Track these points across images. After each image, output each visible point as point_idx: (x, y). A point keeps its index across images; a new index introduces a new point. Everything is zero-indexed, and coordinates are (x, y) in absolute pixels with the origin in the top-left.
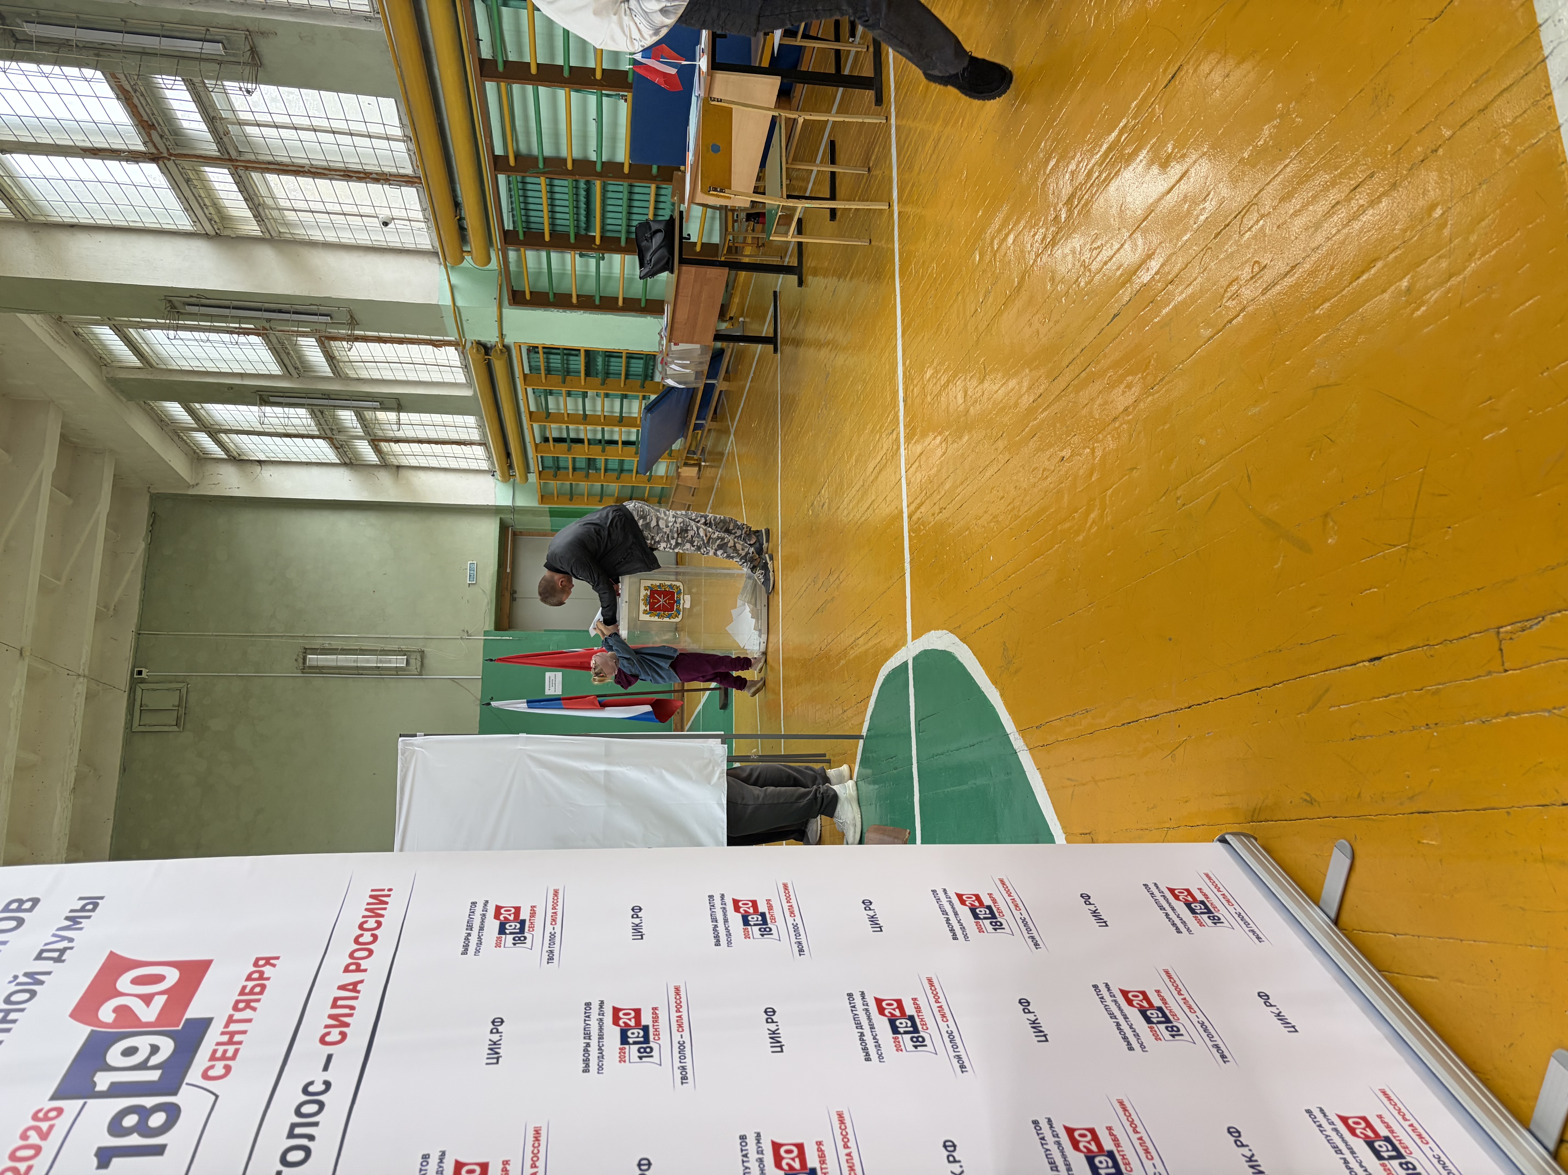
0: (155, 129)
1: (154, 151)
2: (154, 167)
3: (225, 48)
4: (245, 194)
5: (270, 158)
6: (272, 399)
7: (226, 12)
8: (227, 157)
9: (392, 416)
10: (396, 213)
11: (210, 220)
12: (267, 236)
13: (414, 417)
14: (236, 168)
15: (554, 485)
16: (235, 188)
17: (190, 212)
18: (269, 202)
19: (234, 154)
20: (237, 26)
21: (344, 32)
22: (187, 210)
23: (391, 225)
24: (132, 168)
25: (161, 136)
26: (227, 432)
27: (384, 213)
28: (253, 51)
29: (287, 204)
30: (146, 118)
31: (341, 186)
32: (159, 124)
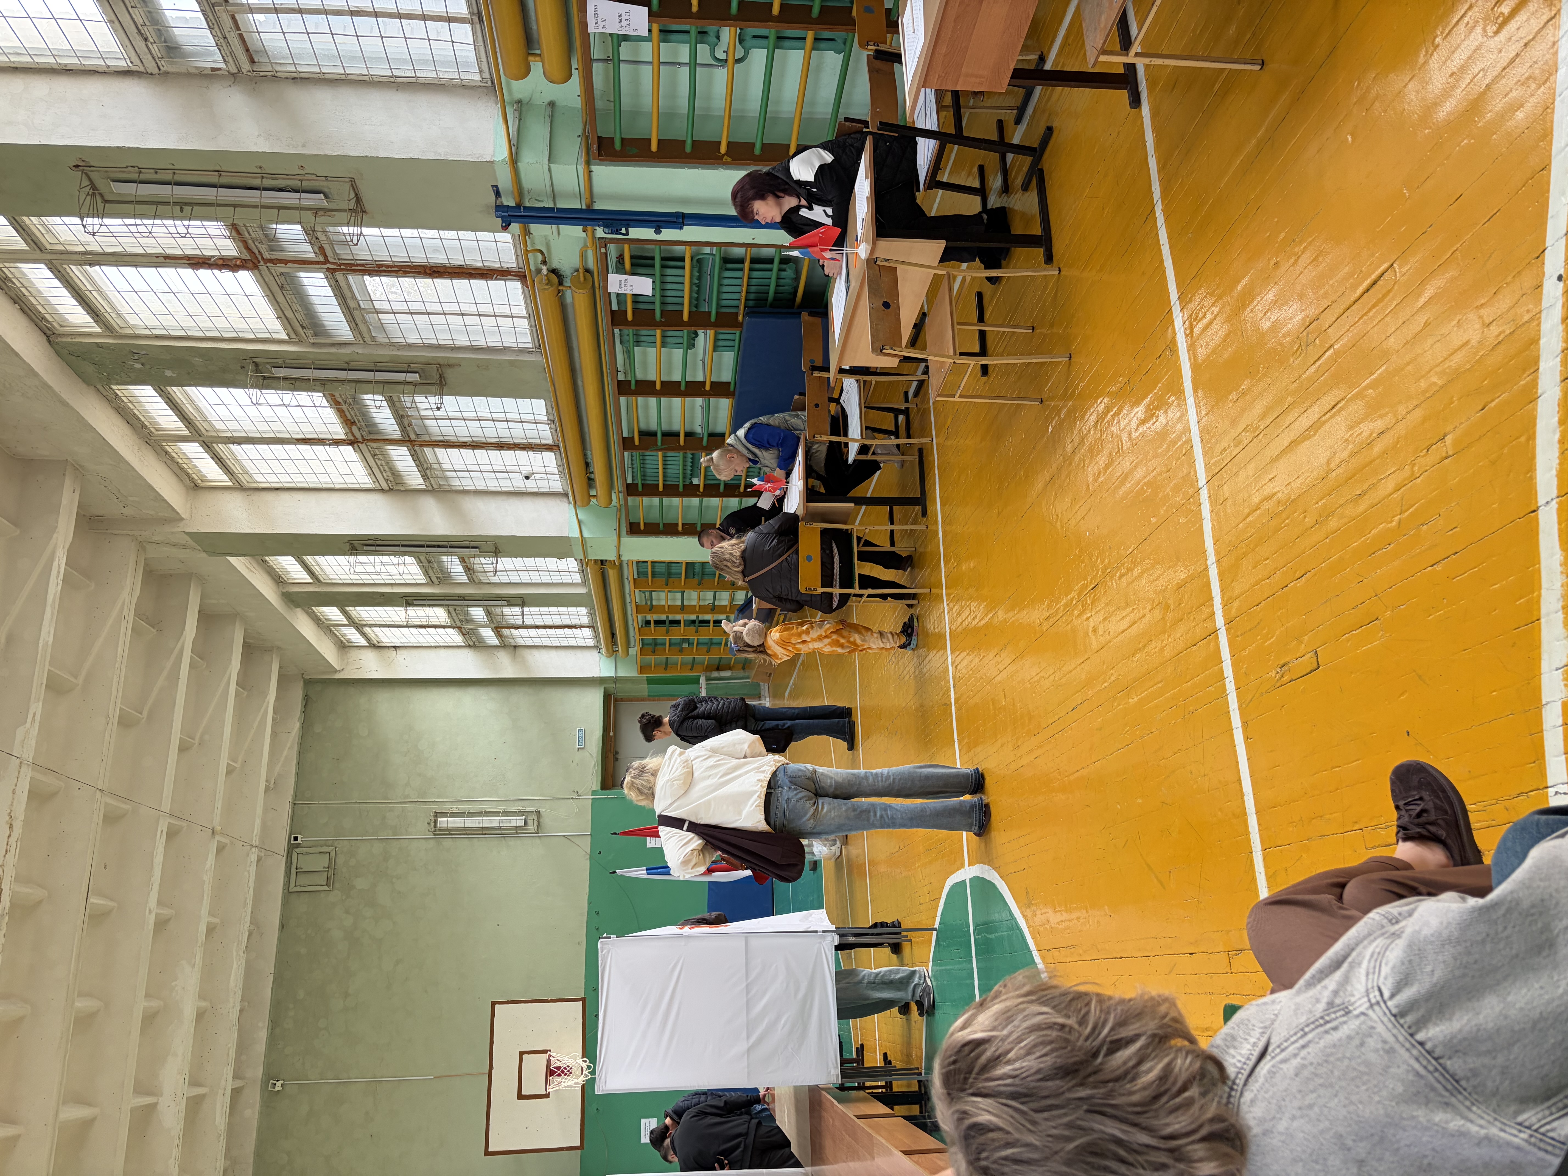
0: (356, 425)
1: (352, 438)
2: (350, 448)
3: (420, 376)
4: (417, 462)
5: (441, 438)
6: (415, 602)
7: (424, 354)
8: (407, 439)
9: (517, 610)
10: (535, 469)
11: (386, 480)
12: (430, 488)
13: (534, 610)
14: (413, 446)
15: (652, 659)
16: (410, 458)
17: (372, 476)
18: (435, 466)
19: (413, 437)
20: (430, 362)
21: (512, 363)
22: (370, 475)
23: (532, 477)
24: (333, 450)
25: (359, 429)
26: (370, 626)
27: (526, 470)
28: (441, 376)
29: (450, 467)
30: (349, 417)
31: (494, 454)
32: (359, 421)
